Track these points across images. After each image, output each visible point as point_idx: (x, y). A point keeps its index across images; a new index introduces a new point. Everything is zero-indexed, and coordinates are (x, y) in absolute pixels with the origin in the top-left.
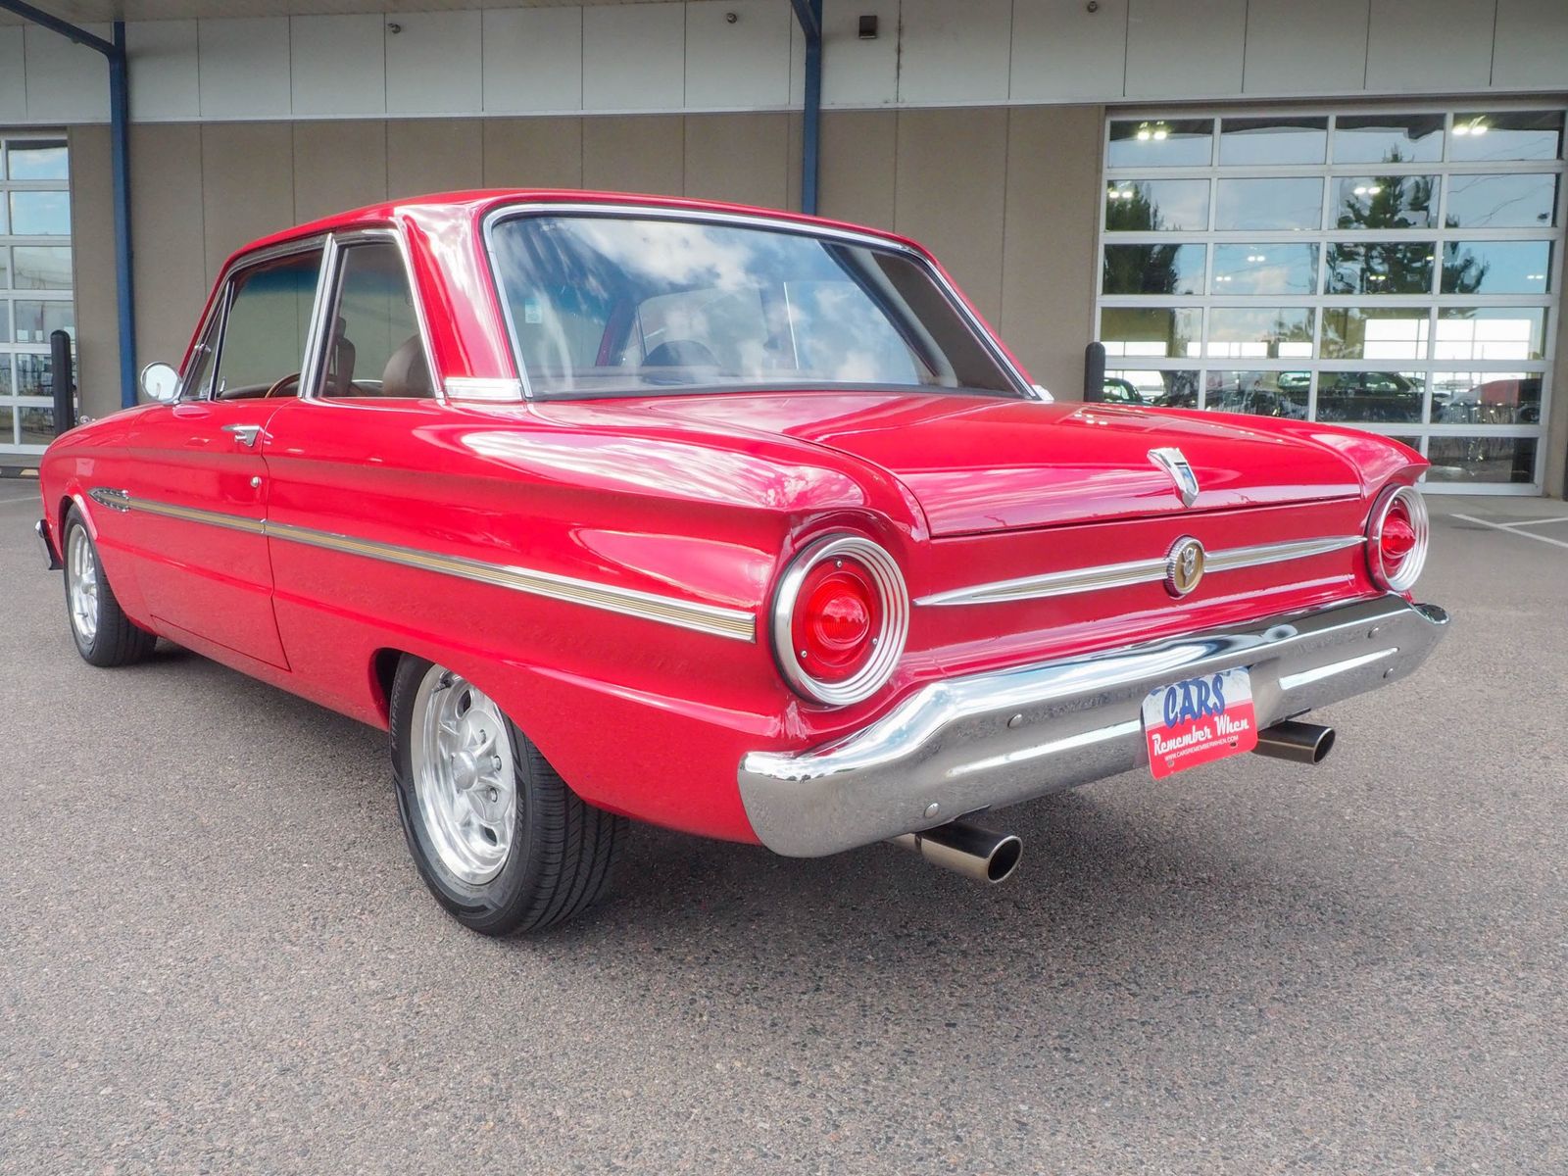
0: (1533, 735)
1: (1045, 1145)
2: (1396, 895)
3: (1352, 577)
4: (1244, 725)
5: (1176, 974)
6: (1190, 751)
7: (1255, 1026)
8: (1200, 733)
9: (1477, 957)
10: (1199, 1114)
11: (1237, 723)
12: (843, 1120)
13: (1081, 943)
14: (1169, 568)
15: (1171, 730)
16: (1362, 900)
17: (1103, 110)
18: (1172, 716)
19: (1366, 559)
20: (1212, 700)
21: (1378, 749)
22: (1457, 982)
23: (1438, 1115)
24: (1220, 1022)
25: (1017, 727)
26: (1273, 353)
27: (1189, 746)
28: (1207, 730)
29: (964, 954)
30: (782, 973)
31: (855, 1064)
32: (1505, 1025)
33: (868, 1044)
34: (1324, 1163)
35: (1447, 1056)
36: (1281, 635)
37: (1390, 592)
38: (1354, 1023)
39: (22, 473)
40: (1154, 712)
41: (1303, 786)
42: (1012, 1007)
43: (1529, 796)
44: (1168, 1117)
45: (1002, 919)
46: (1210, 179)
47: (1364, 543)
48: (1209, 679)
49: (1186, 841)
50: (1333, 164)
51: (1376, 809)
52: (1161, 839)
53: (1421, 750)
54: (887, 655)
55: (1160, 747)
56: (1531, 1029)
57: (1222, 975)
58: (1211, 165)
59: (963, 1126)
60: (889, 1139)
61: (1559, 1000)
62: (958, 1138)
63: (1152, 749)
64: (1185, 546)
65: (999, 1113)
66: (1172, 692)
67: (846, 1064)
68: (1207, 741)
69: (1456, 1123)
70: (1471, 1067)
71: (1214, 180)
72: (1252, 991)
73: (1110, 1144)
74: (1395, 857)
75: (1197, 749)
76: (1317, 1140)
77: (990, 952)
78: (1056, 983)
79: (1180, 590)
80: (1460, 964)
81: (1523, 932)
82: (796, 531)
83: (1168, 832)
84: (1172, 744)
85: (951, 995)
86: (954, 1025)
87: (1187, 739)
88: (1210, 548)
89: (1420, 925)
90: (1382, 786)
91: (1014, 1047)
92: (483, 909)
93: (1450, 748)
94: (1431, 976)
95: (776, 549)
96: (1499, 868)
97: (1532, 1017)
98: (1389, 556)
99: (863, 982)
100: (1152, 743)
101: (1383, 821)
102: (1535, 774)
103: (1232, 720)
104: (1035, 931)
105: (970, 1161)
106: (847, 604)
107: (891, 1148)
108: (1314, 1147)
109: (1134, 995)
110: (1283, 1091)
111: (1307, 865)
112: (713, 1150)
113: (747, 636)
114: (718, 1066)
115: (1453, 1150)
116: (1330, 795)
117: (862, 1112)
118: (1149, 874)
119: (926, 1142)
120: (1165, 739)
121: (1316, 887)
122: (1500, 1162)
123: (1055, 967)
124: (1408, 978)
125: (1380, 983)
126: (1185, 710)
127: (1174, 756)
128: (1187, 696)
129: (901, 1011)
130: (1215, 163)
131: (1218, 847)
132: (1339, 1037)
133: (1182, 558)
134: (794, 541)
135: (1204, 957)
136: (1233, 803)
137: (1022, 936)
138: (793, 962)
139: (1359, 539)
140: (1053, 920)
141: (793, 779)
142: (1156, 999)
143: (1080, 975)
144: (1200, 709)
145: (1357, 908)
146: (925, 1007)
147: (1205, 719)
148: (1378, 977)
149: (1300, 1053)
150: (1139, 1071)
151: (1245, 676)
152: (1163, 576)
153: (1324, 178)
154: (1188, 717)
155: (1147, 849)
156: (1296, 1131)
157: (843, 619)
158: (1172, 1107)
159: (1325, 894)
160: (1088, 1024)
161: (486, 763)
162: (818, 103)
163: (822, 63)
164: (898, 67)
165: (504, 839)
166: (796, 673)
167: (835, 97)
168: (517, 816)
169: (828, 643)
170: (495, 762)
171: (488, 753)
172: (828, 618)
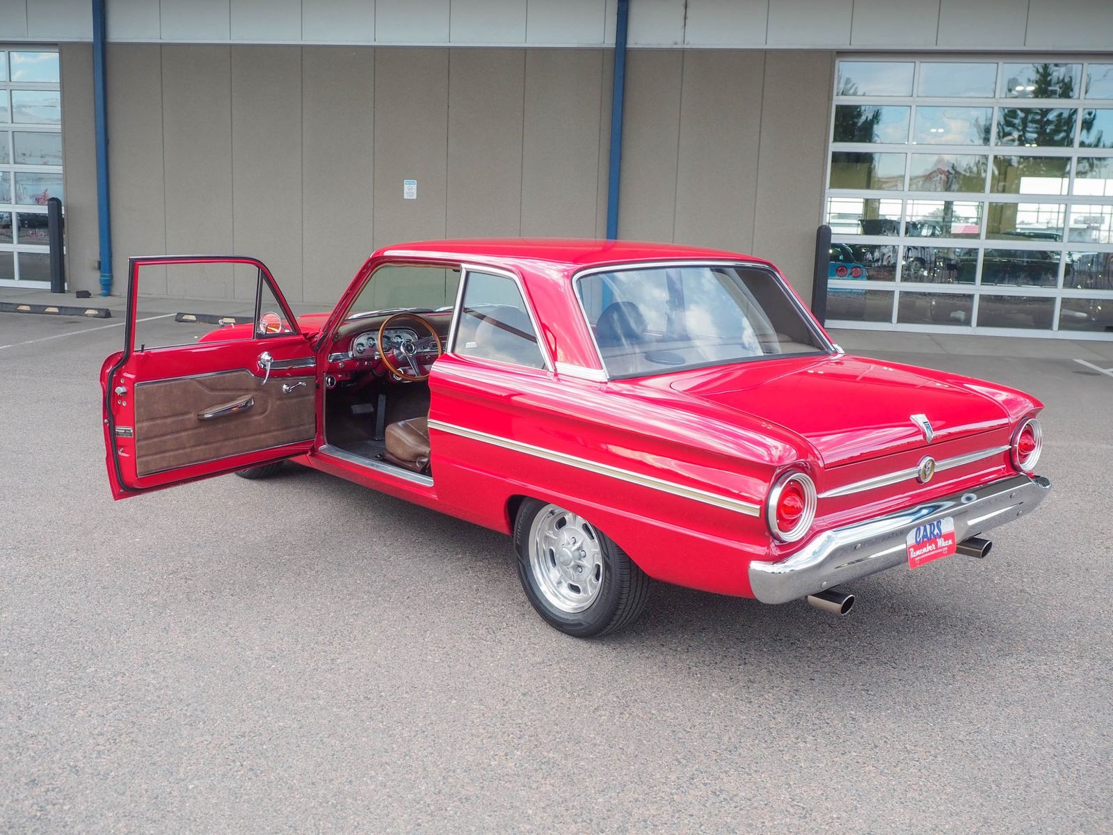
0: (1103, 533)
1: (864, 726)
2: (1020, 623)
3: (1004, 466)
4: (950, 542)
5: (913, 659)
6: (926, 555)
7: (951, 682)
8: (931, 547)
9: (1057, 653)
10: (929, 716)
11: (947, 542)
12: (776, 716)
13: (866, 644)
14: (919, 472)
15: (918, 546)
16: (1002, 625)
17: (834, 54)
18: (918, 540)
19: (1010, 456)
20: (936, 531)
21: (1014, 541)
22: (1046, 664)
23: (1032, 717)
24: (935, 680)
25: (859, 549)
26: (948, 205)
27: (926, 553)
28: (934, 545)
29: (810, 648)
30: (726, 656)
31: (774, 695)
32: (1065, 683)
33: (776, 687)
34: (983, 734)
35: (1038, 695)
36: (969, 499)
37: (1021, 473)
38: (997, 681)
39: (47, 310)
40: (911, 539)
41: (972, 564)
42: (838, 672)
43: (1095, 571)
44: (916, 716)
45: (824, 632)
46: (911, 106)
47: (1010, 449)
48: (935, 523)
49: (911, 593)
51: (1011, 577)
52: (898, 592)
53: (1039, 542)
54: (807, 519)
55: (913, 554)
56: (1077, 684)
57: (935, 660)
58: (912, 96)
59: (827, 719)
60: (798, 723)
61: (1092, 672)
62: (827, 723)
63: (910, 554)
64: (926, 461)
65: (843, 714)
66: (919, 529)
67: (770, 695)
68: (934, 550)
69: (1039, 720)
70: (1048, 699)
71: (914, 107)
72: (950, 667)
73: (892, 726)
74: (1021, 604)
75: (929, 554)
76: (979, 725)
77: (823, 648)
78: (856, 662)
79: (923, 481)
80: (1048, 656)
81: (1080, 641)
82: (777, 473)
83: (901, 589)
84: (918, 553)
85: (809, 667)
86: (813, 680)
87: (925, 550)
88: (937, 460)
89: (1030, 638)
90: (1015, 564)
91: (843, 689)
92: (580, 624)
93: (1055, 541)
94: (1034, 661)
95: (769, 480)
96: (1073, 610)
97: (1079, 680)
98: (1021, 453)
99: (765, 660)
100: (910, 552)
101: (1015, 584)
102: (1100, 558)
103: (945, 541)
104: (841, 638)
105: (835, 731)
106: (794, 500)
107: (800, 726)
108: (978, 728)
109: (894, 668)
110: (965, 707)
111: (974, 607)
112: (726, 726)
113: (758, 514)
114: (713, 695)
115: (1037, 729)
116: (987, 569)
117: (783, 713)
118: (894, 610)
119: (814, 724)
120: (915, 551)
121: (979, 619)
122: (1056, 734)
123: (855, 655)
124: (1022, 662)
125: (1010, 664)
126: (924, 536)
127: (918, 558)
128: (925, 530)
129: (787, 674)
130: (915, 95)
131: (928, 597)
132: (990, 687)
133: (925, 466)
134: (776, 477)
135: (925, 651)
136: (935, 573)
137: (836, 641)
138: (729, 652)
139: (1007, 447)
140: (850, 633)
142: (905, 670)
143: (868, 659)
144: (930, 536)
145: (1000, 629)
146: (798, 672)
147: (932, 540)
148: (1009, 661)
149: (972, 693)
150: (901, 699)
151: (951, 519)
152: (916, 476)
153: (993, 108)
154: (925, 539)
155: (891, 598)
156: (971, 722)
157: (793, 507)
158: (918, 714)
159: (984, 622)
160: (875, 680)
161: (577, 554)
162: (626, 43)
163: (629, 13)
164: (685, 18)
165: (585, 591)
166: (776, 530)
167: (639, 38)
168: (605, 581)
169: (785, 516)
170: (583, 553)
171: (578, 549)
172: (785, 506)
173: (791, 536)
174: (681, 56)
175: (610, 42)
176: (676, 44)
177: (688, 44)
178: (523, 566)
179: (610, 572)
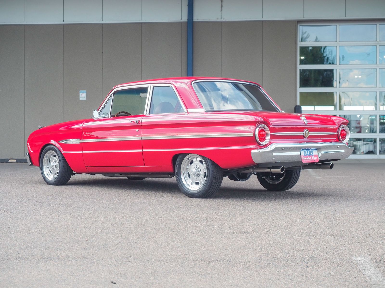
3: (336, 139)
14: (304, 133)
17: (296, 22)
18: (305, 155)
19: (338, 136)
20: (311, 154)
27: (308, 159)
28: (311, 158)
37: (343, 142)
40: (302, 154)
46: (336, 46)
47: (337, 134)
48: (311, 151)
50: (379, 41)
54: (268, 140)
58: (336, 41)
64: (306, 130)
66: (305, 151)
75: (309, 160)
79: (306, 137)
82: (257, 124)
84: (305, 159)
87: (307, 158)
88: (310, 131)
95: (255, 125)
98: (342, 137)
100: (302, 157)
103: (315, 157)
106: (263, 132)
113: (252, 136)
128: (307, 152)
130: (338, 41)
133: (306, 132)
134: (257, 125)
141: (258, 152)
144: (309, 155)
151: (316, 151)
152: (303, 135)
153: (376, 46)
154: (307, 155)
157: (263, 135)
161: (197, 170)
162: (193, 19)
163: (193, 5)
164: (222, 7)
165: (201, 182)
166: (258, 140)
167: (198, 17)
168: (208, 174)
169: (261, 137)
170: (199, 170)
171: (198, 169)
172: (261, 134)
173: (264, 143)
174: (221, 24)
175: (185, 19)
176: (218, 19)
177: (223, 19)
178: (179, 179)
179: (209, 171)
